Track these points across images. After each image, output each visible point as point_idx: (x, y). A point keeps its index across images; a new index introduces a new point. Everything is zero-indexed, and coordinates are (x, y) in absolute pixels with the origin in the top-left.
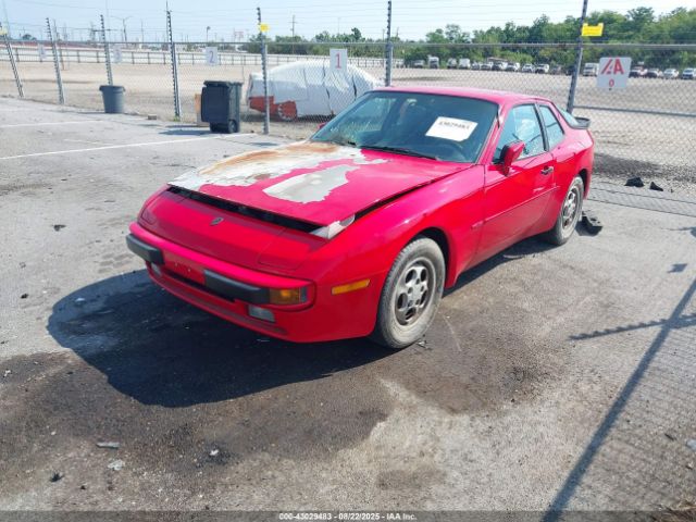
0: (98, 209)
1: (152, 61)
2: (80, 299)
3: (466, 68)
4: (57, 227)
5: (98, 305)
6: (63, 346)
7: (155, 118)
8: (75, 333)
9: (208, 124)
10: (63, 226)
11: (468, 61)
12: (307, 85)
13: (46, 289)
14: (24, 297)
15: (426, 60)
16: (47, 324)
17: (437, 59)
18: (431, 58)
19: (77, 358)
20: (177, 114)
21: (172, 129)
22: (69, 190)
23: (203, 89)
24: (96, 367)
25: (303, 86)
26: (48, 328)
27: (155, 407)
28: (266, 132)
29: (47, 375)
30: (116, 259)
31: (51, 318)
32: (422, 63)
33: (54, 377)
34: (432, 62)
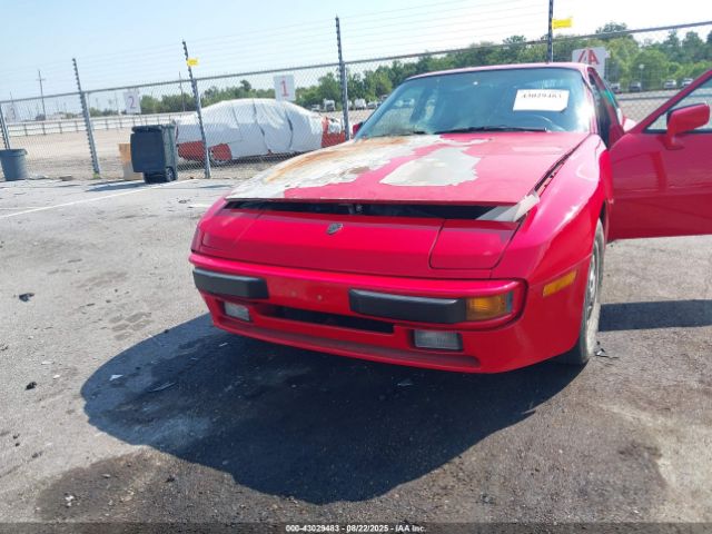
0: (65, 271)
1: (29, 133)
2: (114, 377)
3: (363, 108)
4: (24, 298)
5: (146, 380)
6: (132, 442)
7: (70, 178)
8: (139, 422)
9: (142, 175)
10: (31, 295)
11: (364, 101)
12: (238, 124)
13: (55, 372)
14: (30, 386)
15: (321, 103)
16: (87, 418)
17: (333, 102)
18: (327, 102)
19: (167, 456)
20: (97, 172)
21: (97, 186)
22: (12, 256)
23: (132, 136)
24: (203, 463)
25: (234, 126)
26: (90, 422)
27: (338, 504)
28: (208, 176)
29: (136, 490)
30: (130, 320)
31: (87, 408)
32: (318, 107)
33: (150, 490)
34: (328, 106)
